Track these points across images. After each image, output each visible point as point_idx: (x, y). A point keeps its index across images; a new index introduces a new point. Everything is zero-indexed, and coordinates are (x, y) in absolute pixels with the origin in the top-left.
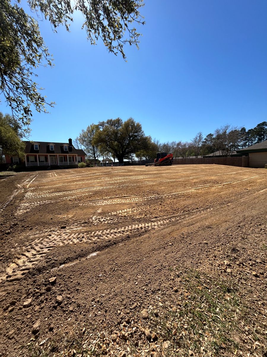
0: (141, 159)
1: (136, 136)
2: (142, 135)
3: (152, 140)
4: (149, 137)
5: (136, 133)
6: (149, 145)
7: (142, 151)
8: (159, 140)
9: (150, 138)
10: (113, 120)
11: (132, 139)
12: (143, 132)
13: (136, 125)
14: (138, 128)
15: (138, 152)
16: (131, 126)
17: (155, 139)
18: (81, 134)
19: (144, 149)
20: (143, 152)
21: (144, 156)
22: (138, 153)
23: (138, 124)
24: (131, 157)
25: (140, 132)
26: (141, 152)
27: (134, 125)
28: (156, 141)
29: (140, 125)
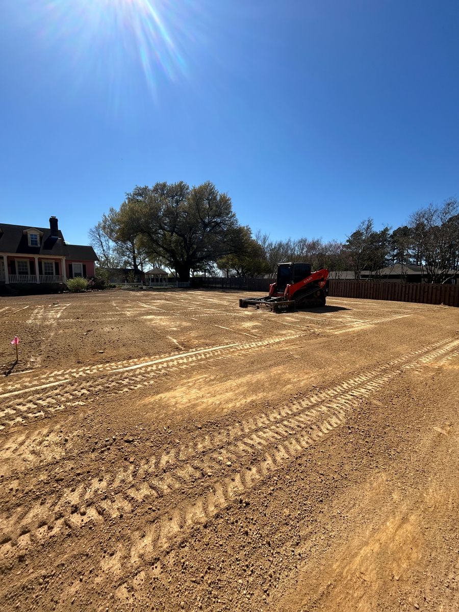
0: (228, 271)
1: (217, 224)
2: (232, 223)
3: (252, 235)
4: (245, 228)
5: (219, 216)
6: (246, 245)
7: (230, 256)
8: (268, 235)
9: (248, 229)
10: (168, 184)
11: (210, 230)
12: (234, 216)
13: (218, 198)
14: (222, 207)
15: (221, 258)
16: (208, 199)
17: (259, 232)
18: (105, 217)
19: (236, 252)
20: (232, 260)
21: (233, 267)
22: (224, 261)
23: (224, 197)
24: (208, 268)
25: (228, 214)
26: (228, 259)
27: (215, 198)
28: (262, 235)
29: (229, 200)
